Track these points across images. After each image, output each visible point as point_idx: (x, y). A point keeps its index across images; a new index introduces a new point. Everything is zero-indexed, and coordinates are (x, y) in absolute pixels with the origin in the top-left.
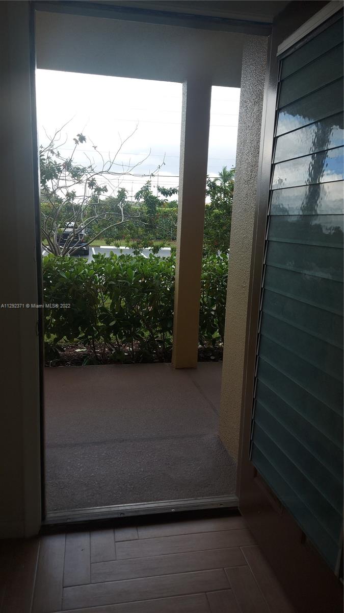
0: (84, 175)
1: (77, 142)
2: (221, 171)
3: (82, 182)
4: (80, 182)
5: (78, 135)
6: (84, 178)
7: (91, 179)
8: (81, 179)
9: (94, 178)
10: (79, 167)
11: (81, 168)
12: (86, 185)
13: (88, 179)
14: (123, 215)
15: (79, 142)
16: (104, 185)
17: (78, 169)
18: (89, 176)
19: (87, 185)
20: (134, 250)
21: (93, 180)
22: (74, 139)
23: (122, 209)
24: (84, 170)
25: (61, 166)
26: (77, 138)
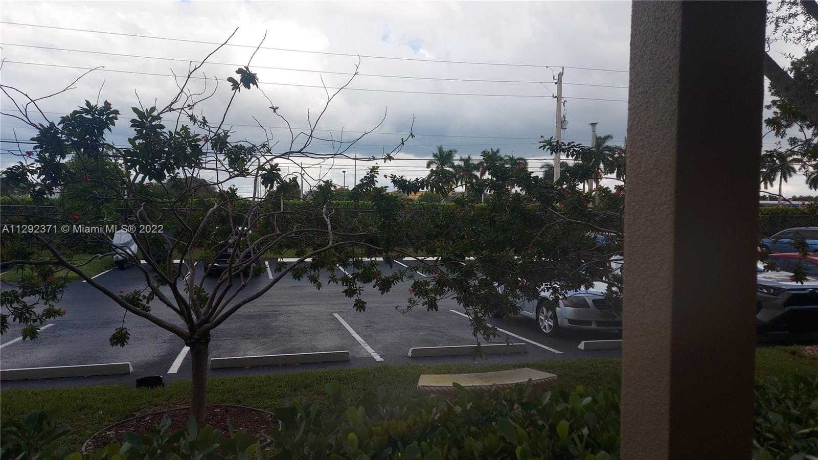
0: (254, 159)
1: (236, 86)
2: (437, 152)
3: (249, 174)
4: (244, 173)
5: (240, 71)
6: (252, 166)
7: (268, 167)
8: (246, 167)
9: (277, 165)
10: (243, 144)
11: (247, 145)
12: (256, 181)
13: (261, 168)
14: (330, 231)
15: (242, 87)
16: (291, 177)
17: (242, 148)
18: (263, 160)
19: (260, 179)
20: (346, 288)
21: (275, 168)
22: (231, 80)
23: (328, 220)
24: (252, 150)
25: (199, 140)
26: (238, 78)
